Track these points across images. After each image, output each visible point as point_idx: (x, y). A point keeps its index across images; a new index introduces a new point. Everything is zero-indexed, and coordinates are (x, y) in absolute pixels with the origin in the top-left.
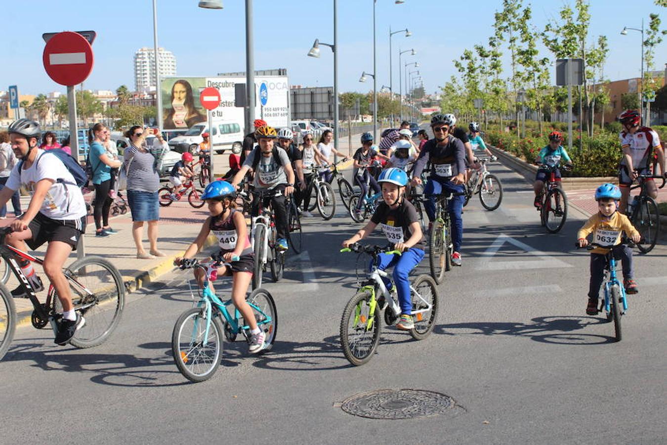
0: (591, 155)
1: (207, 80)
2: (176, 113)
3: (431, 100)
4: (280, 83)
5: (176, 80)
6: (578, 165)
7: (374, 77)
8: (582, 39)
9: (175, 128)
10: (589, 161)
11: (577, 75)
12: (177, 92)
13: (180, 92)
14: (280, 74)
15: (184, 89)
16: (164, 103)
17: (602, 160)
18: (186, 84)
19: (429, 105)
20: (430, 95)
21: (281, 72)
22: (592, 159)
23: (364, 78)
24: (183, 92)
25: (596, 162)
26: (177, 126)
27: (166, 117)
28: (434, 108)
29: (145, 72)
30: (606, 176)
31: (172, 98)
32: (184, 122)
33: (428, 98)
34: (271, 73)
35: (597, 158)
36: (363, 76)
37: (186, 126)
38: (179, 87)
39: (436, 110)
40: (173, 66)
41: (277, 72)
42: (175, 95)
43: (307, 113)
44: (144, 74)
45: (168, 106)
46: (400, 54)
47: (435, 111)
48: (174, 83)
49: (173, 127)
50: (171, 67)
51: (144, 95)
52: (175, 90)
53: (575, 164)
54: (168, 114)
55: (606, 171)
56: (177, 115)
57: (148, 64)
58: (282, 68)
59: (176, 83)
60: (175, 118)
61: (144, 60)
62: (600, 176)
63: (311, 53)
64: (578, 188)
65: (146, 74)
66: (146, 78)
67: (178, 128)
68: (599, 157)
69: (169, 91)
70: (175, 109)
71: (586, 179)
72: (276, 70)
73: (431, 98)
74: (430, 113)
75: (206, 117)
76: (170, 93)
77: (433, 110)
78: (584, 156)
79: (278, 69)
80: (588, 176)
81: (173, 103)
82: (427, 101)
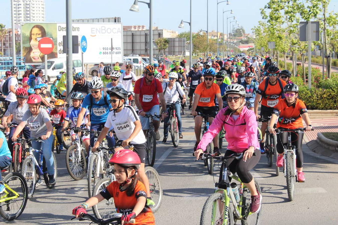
0: (324, 93)
1: (58, 25)
2: (34, 51)
3: (249, 38)
4: (115, 29)
5: (33, 25)
6: (314, 101)
7: (190, 24)
8: (324, 6)
9: (32, 62)
10: (322, 98)
11: (315, 34)
12: (34, 34)
13: (36, 34)
14: (115, 22)
15: (40, 32)
16: (23, 43)
17: (332, 98)
18: (41, 28)
19: (247, 42)
20: (249, 34)
21: (116, 20)
22: (325, 96)
23: (183, 25)
24: (39, 34)
25: (328, 98)
26: (34, 60)
27: (25, 54)
28: (250, 45)
29: (20, 12)
30: (336, 109)
31: (30, 39)
32: (40, 58)
33: (246, 37)
34: (109, 20)
35: (329, 96)
36: (181, 23)
37: (41, 61)
38: (36, 31)
39: (251, 46)
40: (43, 8)
41: (114, 20)
42: (32, 36)
43: (142, 50)
44: (19, 14)
45: (27, 45)
46: (218, 4)
47: (251, 48)
48: (32, 28)
49: (31, 61)
50: (41, 9)
51: (18, 31)
52: (32, 33)
53: (312, 100)
54: (26, 52)
55: (335, 106)
56: (33, 52)
57: (22, 6)
58: (117, 17)
59: (34, 27)
60: (32, 55)
61: (20, 3)
62: (331, 109)
63: (132, 9)
64: (314, 118)
65: (21, 14)
66: (21, 17)
67: (35, 62)
68: (331, 94)
69: (28, 34)
70: (32, 47)
71: (320, 111)
72: (113, 18)
73: (249, 36)
74: (247, 49)
75: (56, 54)
76: (29, 35)
77: (249, 47)
78: (319, 95)
79: (114, 17)
80: (322, 109)
81: (31, 43)
82: (246, 39)
